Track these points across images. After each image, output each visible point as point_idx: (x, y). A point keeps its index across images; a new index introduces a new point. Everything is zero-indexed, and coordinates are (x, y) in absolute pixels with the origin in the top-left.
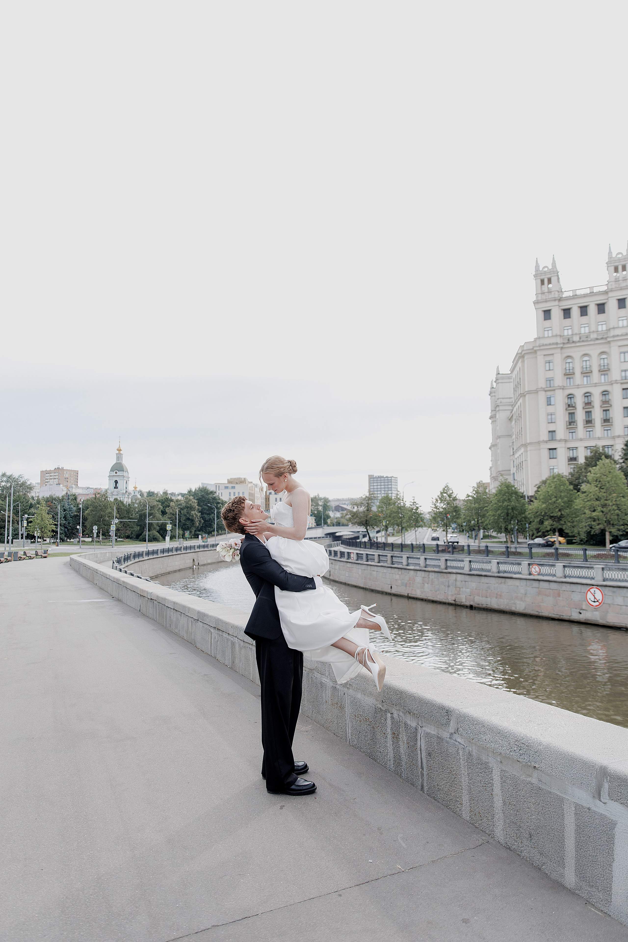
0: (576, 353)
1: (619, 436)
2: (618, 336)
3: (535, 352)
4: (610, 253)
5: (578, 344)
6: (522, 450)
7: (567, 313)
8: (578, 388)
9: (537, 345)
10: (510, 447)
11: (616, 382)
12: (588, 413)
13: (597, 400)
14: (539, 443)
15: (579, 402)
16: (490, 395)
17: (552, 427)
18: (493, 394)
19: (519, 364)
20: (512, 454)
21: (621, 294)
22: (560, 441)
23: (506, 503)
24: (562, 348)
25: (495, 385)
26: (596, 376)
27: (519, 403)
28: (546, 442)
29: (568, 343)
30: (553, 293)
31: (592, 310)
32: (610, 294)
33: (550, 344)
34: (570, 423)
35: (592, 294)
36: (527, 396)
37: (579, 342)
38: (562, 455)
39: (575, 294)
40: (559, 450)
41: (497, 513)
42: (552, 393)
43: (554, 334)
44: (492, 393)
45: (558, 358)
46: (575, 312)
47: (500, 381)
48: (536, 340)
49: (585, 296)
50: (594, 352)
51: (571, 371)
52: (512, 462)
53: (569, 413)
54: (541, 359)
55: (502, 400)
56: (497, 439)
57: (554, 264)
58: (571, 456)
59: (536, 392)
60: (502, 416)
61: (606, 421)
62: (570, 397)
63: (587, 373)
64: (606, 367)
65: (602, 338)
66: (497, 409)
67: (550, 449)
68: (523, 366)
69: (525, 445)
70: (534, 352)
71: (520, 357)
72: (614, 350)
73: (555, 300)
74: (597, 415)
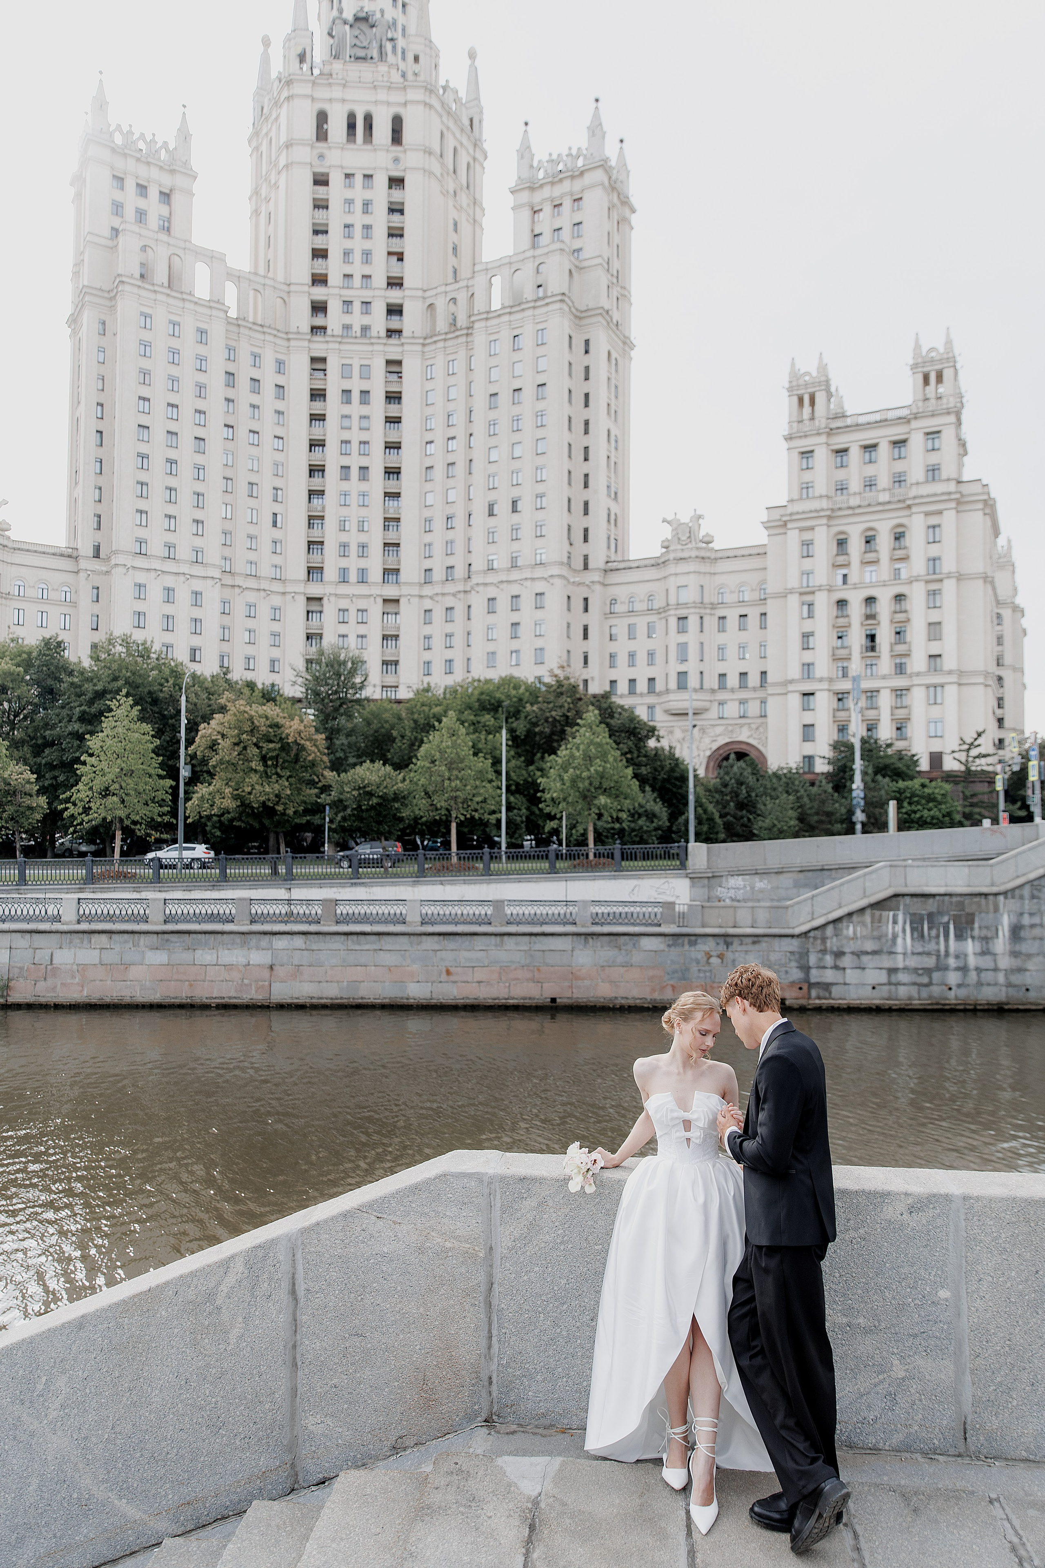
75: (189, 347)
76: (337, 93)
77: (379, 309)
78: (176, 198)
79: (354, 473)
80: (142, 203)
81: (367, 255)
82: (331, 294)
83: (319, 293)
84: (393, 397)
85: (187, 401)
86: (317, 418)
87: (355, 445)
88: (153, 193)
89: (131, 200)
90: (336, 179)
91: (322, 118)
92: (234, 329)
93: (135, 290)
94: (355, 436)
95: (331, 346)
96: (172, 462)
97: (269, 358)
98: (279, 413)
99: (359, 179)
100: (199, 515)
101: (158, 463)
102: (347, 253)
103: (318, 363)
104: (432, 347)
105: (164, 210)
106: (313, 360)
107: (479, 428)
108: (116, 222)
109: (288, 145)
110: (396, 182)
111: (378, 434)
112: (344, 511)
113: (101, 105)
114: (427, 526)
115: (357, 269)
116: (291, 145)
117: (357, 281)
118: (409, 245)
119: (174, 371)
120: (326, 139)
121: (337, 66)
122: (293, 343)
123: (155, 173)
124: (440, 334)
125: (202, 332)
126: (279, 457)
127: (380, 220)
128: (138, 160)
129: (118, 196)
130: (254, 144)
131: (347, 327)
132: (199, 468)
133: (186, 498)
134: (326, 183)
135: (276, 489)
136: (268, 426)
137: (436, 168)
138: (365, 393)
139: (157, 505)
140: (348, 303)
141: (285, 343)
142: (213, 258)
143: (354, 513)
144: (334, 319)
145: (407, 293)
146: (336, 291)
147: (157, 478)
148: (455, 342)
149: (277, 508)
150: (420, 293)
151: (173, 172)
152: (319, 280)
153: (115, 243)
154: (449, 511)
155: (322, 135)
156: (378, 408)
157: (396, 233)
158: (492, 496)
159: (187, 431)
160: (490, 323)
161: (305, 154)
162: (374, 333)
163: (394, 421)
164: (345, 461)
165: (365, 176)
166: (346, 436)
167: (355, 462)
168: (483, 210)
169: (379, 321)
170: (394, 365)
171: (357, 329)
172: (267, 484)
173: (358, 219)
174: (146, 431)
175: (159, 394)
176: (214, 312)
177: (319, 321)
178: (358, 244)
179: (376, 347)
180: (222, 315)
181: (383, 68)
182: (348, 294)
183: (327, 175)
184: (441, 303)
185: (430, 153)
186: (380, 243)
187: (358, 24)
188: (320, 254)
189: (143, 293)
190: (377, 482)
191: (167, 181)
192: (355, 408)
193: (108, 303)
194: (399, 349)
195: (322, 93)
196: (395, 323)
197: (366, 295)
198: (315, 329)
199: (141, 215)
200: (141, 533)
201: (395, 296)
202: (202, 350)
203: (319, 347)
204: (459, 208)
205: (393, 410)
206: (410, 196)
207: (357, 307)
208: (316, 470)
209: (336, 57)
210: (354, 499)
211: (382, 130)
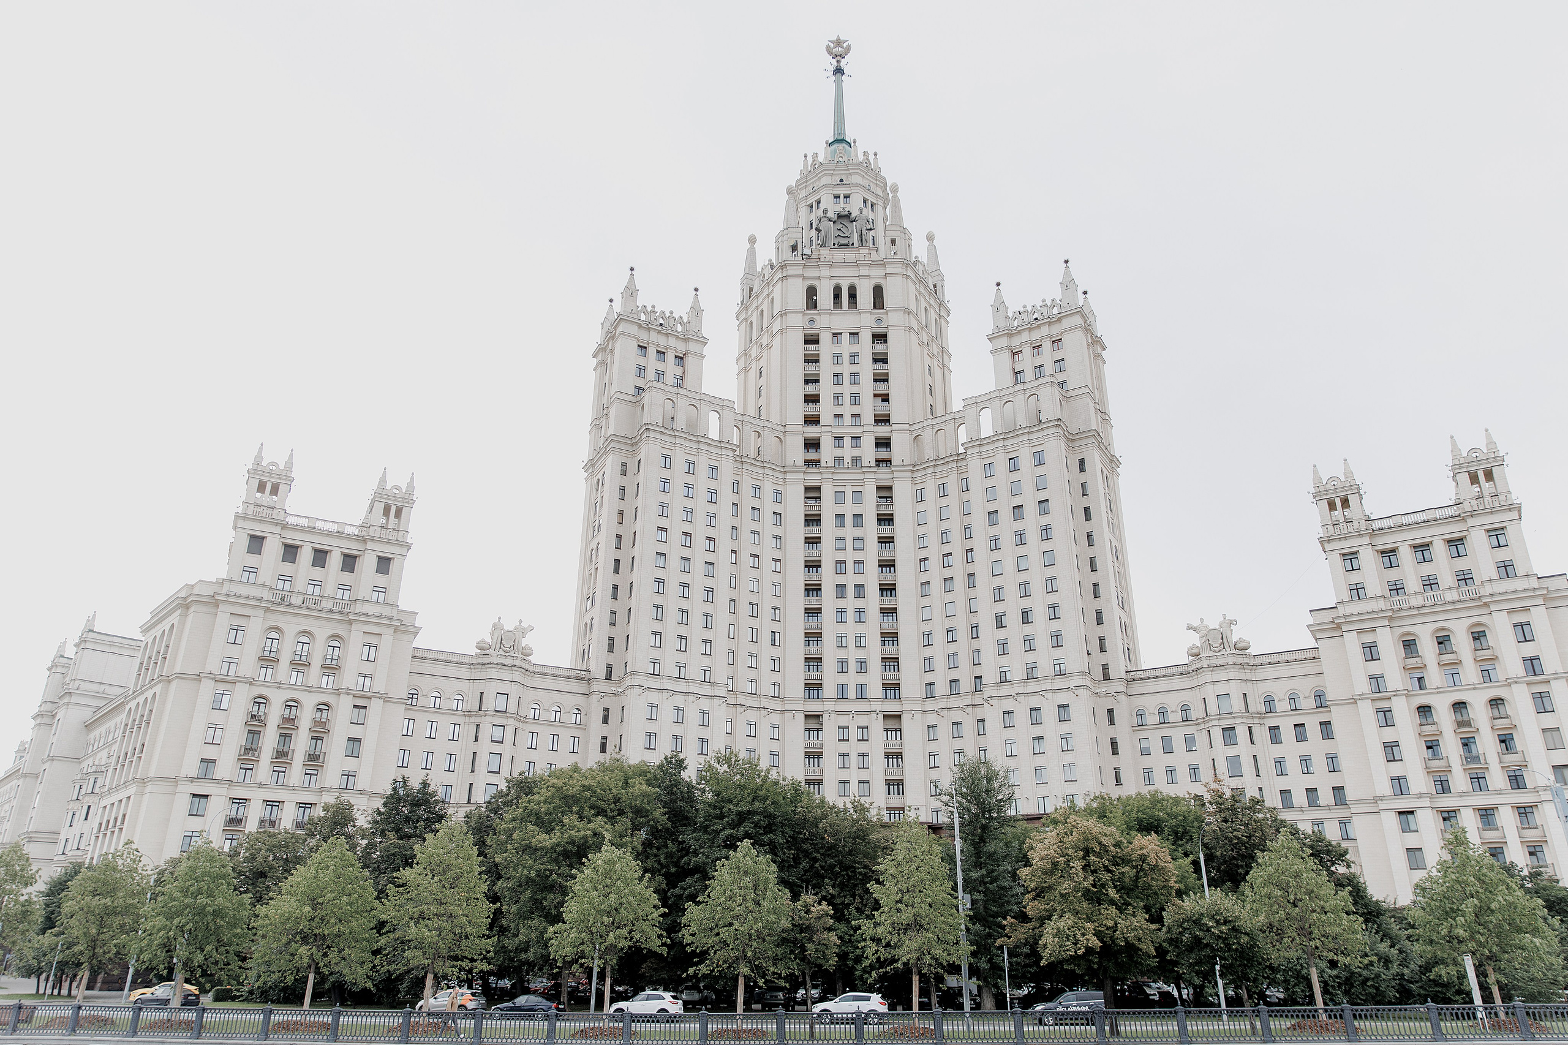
0: (291, 626)
1: (329, 790)
2: (367, 615)
3: (216, 604)
4: (383, 480)
5: (297, 611)
6: (132, 790)
7: (291, 552)
8: (279, 688)
9: (224, 592)
10: (74, 782)
11: (347, 692)
12: (285, 737)
13: (306, 718)
14: (175, 780)
15: (274, 714)
16: (49, 669)
17: (210, 753)
18: (59, 670)
19: (174, 618)
20: (75, 798)
21: (386, 550)
22: (220, 781)
23: (202, 900)
24: (267, 610)
25: (70, 652)
26: (314, 674)
27: (149, 694)
28: (192, 780)
29: (279, 604)
30: (276, 511)
31: (335, 560)
32: (370, 545)
33: (248, 597)
34: (247, 751)
35: (340, 535)
36: (174, 684)
37: (300, 607)
38: (218, 809)
39: (313, 525)
40: (212, 801)
41: (176, 921)
42: (228, 686)
43: (260, 581)
44: (60, 665)
45: (256, 626)
46: (306, 555)
47: (88, 645)
48: (221, 582)
49: (328, 534)
50: (322, 631)
51: (273, 654)
52: (70, 814)
53: (250, 732)
54: (223, 620)
55: (82, 683)
56: (43, 763)
57: (289, 464)
58: (233, 814)
59: (199, 677)
60: (71, 717)
61: (314, 759)
62: (261, 701)
63: (300, 665)
64: (334, 662)
65: (340, 612)
66: (66, 700)
67: (195, 795)
68: (182, 624)
69: (143, 782)
70: (213, 602)
71: (179, 606)
72: (356, 638)
73: (277, 524)
74: (301, 744)
75: (702, 482)
76: (825, 272)
77: (868, 442)
78: (689, 361)
79: (850, 591)
80: (660, 366)
81: (855, 399)
82: (825, 433)
83: (812, 431)
84: (886, 519)
85: (700, 530)
86: (813, 541)
87: (850, 565)
88: (670, 357)
89: (652, 362)
90: (825, 338)
91: (811, 292)
92: (739, 465)
93: (659, 436)
94: (850, 556)
95: (825, 476)
96: (685, 585)
97: (768, 488)
98: (776, 537)
99: (846, 337)
100: (708, 635)
101: (673, 588)
102: (837, 397)
103: (813, 493)
104: (923, 473)
105: (679, 371)
106: (808, 489)
107: (980, 543)
108: (640, 383)
109: (783, 314)
110: (880, 337)
111: (872, 553)
112: (841, 628)
113: (631, 292)
114: (927, 641)
115: (847, 410)
116: (786, 314)
117: (847, 420)
118: (894, 388)
119: (689, 503)
120: (815, 307)
121: (824, 252)
122: (789, 475)
123: (672, 342)
124: (929, 461)
125: (713, 469)
126: (777, 578)
127: (867, 368)
128: (659, 332)
129: (642, 361)
130: (743, 316)
131: (839, 460)
132: (709, 590)
133: (696, 619)
134: (817, 342)
135: (774, 609)
136: (768, 551)
137: (914, 324)
138: (858, 517)
139: (671, 627)
140: (839, 439)
141: (782, 476)
142: (721, 406)
143: (851, 628)
144: (827, 452)
145: (894, 427)
146: (829, 429)
147: (672, 601)
148: (946, 467)
149: (776, 627)
150: (907, 427)
151: (686, 340)
152: (812, 421)
153: (638, 398)
154: (950, 624)
155: (812, 303)
156: (871, 530)
157: (881, 379)
158: (1000, 608)
159: (699, 558)
160: (983, 449)
161: (797, 320)
162: (865, 463)
163: (886, 541)
164: (841, 580)
165: (851, 334)
166: (841, 556)
167: (850, 580)
168: (950, 356)
169: (869, 452)
170: (885, 492)
171: (848, 459)
172: (767, 603)
173: (846, 369)
174: (663, 558)
175: (676, 525)
176: (724, 452)
177: (812, 455)
178: (847, 389)
179: (867, 476)
180: (731, 453)
181: (863, 251)
182: (839, 432)
183: (818, 335)
184: (928, 435)
185: (909, 313)
186: (867, 387)
187: (840, 221)
188: (812, 399)
189: (665, 438)
190: (873, 600)
191: (681, 347)
192: (849, 532)
193: (629, 448)
194: (890, 476)
195: (812, 273)
196: (883, 454)
197: (856, 431)
198: (808, 462)
199: (660, 374)
200: (656, 654)
201: (883, 430)
202: (713, 484)
203: (813, 478)
204: (931, 356)
205: (886, 531)
206: (894, 347)
207: (847, 441)
208: (813, 589)
209: (823, 245)
210: (851, 616)
211: (865, 298)
